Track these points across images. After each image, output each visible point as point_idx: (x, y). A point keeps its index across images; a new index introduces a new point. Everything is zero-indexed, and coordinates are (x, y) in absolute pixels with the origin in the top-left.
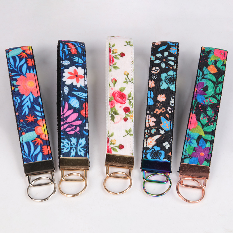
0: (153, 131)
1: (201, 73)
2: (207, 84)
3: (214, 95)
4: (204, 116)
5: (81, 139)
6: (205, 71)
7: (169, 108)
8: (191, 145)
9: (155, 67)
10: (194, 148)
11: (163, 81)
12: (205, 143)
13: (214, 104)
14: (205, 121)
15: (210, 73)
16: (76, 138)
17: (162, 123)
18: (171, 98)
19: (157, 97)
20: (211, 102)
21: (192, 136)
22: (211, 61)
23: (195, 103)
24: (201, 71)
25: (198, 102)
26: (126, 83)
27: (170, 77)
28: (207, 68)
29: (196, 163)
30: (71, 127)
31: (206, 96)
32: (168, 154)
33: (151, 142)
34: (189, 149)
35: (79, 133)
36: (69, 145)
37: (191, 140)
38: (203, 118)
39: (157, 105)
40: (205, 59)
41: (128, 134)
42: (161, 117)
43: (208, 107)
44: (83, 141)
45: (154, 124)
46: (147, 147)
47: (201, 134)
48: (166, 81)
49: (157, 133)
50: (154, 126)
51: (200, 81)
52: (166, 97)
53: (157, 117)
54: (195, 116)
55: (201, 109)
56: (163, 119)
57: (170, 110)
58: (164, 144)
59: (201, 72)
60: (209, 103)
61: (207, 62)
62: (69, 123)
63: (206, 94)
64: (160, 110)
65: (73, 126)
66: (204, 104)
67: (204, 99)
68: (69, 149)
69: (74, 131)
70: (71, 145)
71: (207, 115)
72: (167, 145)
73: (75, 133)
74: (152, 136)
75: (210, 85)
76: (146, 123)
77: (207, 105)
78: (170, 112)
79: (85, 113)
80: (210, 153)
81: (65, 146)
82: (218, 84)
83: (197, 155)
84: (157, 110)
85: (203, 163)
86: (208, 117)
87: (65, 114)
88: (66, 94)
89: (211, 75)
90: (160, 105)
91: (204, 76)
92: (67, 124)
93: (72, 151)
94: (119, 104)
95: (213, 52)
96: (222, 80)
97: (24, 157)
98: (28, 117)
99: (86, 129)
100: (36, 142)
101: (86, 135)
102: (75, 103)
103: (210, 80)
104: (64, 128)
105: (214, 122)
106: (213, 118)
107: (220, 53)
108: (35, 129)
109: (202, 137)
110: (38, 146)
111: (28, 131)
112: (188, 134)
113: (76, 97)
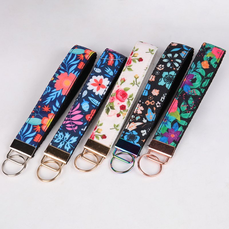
0: (138, 118)
2: (196, 77)
3: (199, 87)
4: (185, 104)
5: (73, 137)
6: (199, 65)
7: (158, 103)
8: (165, 126)
9: (161, 65)
10: (168, 129)
11: (163, 78)
12: (178, 127)
13: (197, 95)
14: (184, 108)
15: (202, 68)
16: (70, 135)
17: (148, 114)
18: (164, 95)
19: (153, 90)
20: (195, 93)
21: (169, 119)
22: (207, 57)
23: (181, 91)
25: (184, 91)
26: (132, 85)
27: (170, 77)
28: (201, 62)
29: (165, 142)
30: (71, 124)
31: (192, 87)
32: (142, 140)
33: (132, 126)
34: (163, 129)
35: (75, 132)
36: (61, 137)
37: (167, 122)
38: (183, 105)
39: (149, 98)
40: (202, 54)
41: (114, 128)
42: (149, 108)
43: (191, 97)
44: (74, 139)
45: (141, 112)
46: (128, 129)
47: (177, 119)
48: (165, 79)
49: (140, 120)
50: (140, 114)
51: (191, 73)
52: (159, 92)
53: (146, 107)
54: (177, 102)
55: (184, 97)
56: (149, 110)
57: (158, 105)
58: (142, 131)
59: (195, 65)
60: (193, 94)
62: (72, 120)
63: (193, 86)
64: (150, 102)
65: (73, 124)
66: (188, 93)
67: (190, 89)
68: (60, 141)
69: (72, 128)
70: (63, 139)
71: (187, 104)
72: (144, 133)
73: (71, 130)
74: (135, 121)
75: (199, 78)
76: (135, 110)
77: (191, 95)
78: (158, 106)
79: (89, 117)
80: (179, 136)
81: (58, 137)
82: (205, 79)
83: (168, 135)
84: (148, 101)
85: (170, 143)
86: (188, 106)
87: (73, 112)
88: (83, 96)
89: (203, 69)
90: (152, 98)
91: (196, 69)
92: (70, 121)
93: (61, 143)
94: (118, 101)
95: (212, 49)
96: (210, 77)
97: (20, 134)
98: (45, 106)
99: (83, 131)
100: (36, 128)
101: (80, 135)
102: (86, 106)
103: (200, 74)
104: (66, 123)
105: (192, 110)
106: (192, 107)
107: (217, 51)
108: (43, 118)
109: (177, 121)
110: (35, 132)
111: (37, 117)
112: (167, 116)
113: (89, 102)
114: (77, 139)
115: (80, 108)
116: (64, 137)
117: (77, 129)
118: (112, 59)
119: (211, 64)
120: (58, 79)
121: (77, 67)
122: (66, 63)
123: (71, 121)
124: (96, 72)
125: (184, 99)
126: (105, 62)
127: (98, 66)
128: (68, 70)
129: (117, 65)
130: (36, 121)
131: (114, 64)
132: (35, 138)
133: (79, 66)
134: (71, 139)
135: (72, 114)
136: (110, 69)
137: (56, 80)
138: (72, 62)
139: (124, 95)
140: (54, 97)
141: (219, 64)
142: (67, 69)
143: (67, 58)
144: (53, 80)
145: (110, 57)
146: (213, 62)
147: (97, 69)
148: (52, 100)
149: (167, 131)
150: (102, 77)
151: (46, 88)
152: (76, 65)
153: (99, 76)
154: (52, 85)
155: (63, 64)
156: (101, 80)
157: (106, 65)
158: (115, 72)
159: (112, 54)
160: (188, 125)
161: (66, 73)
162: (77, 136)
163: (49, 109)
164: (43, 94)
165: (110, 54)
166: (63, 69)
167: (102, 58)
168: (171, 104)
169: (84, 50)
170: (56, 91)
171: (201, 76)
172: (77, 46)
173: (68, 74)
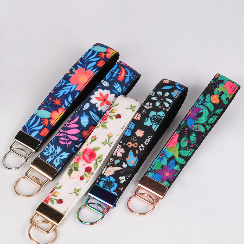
1: (203, 99)
2: (203, 111)
3: (205, 123)
4: (186, 140)
5: (65, 152)
6: (207, 98)
8: (161, 162)
10: (163, 165)
11: (149, 118)
12: (175, 165)
13: (201, 132)
14: (184, 144)
15: (211, 102)
16: (62, 149)
20: (199, 129)
21: (166, 154)
22: (218, 91)
23: (184, 124)
24: (203, 97)
25: (187, 125)
27: (158, 117)
28: (211, 96)
30: (65, 138)
31: (196, 122)
34: (157, 165)
36: (52, 151)
37: (164, 157)
38: (184, 141)
40: (213, 86)
43: (194, 133)
47: (175, 155)
51: (197, 106)
52: (144, 133)
54: (178, 137)
55: (186, 132)
60: (196, 129)
61: (214, 91)
62: (67, 134)
63: (197, 120)
65: (68, 138)
66: (191, 128)
67: (194, 123)
68: (50, 154)
69: (66, 142)
71: (189, 140)
73: (64, 145)
75: (206, 113)
77: (194, 131)
79: (87, 134)
80: (175, 176)
81: (48, 150)
82: (213, 115)
83: (162, 173)
85: (164, 182)
86: (189, 142)
87: (70, 125)
88: (84, 109)
89: (211, 104)
91: (204, 102)
94: (84, 162)
95: (225, 83)
96: (219, 113)
97: (26, 125)
98: (57, 100)
99: (76, 147)
100: (44, 121)
101: (73, 152)
102: (85, 121)
103: (208, 108)
104: (60, 135)
105: (192, 148)
106: (193, 145)
107: (231, 86)
108: (53, 112)
109: (174, 158)
110: (42, 125)
111: (46, 109)
112: (164, 150)
113: (89, 117)
114: (69, 156)
115: (79, 122)
116: (55, 151)
117: (71, 144)
118: (123, 74)
119: (221, 99)
120: (74, 73)
121: (96, 64)
122: (85, 58)
123: (65, 135)
124: (103, 84)
125: (186, 134)
126: (115, 77)
127: (107, 79)
128: (87, 66)
129: (127, 82)
130: (44, 114)
131: (124, 80)
132: (41, 131)
133: (98, 63)
134: (62, 154)
135: (69, 127)
136: (119, 85)
137: (72, 74)
138: (92, 59)
139: (92, 155)
140: (67, 91)
141: (230, 101)
142: (85, 65)
143: (87, 54)
144: (69, 74)
145: (121, 71)
146: (224, 98)
147: (104, 81)
148: (65, 94)
149: (161, 168)
150: (109, 92)
151: (60, 81)
152: (95, 63)
153: (105, 90)
154: (67, 78)
155: (81, 60)
156: (107, 95)
157: (116, 80)
158: (124, 89)
159: (125, 69)
160: (186, 163)
161: (84, 68)
162: (69, 153)
163: (60, 103)
164: (56, 86)
165: (122, 68)
166: (82, 64)
167: (113, 71)
168: (171, 138)
169: (106, 49)
170: (70, 85)
171: (209, 111)
172: (99, 43)
173: (86, 70)
